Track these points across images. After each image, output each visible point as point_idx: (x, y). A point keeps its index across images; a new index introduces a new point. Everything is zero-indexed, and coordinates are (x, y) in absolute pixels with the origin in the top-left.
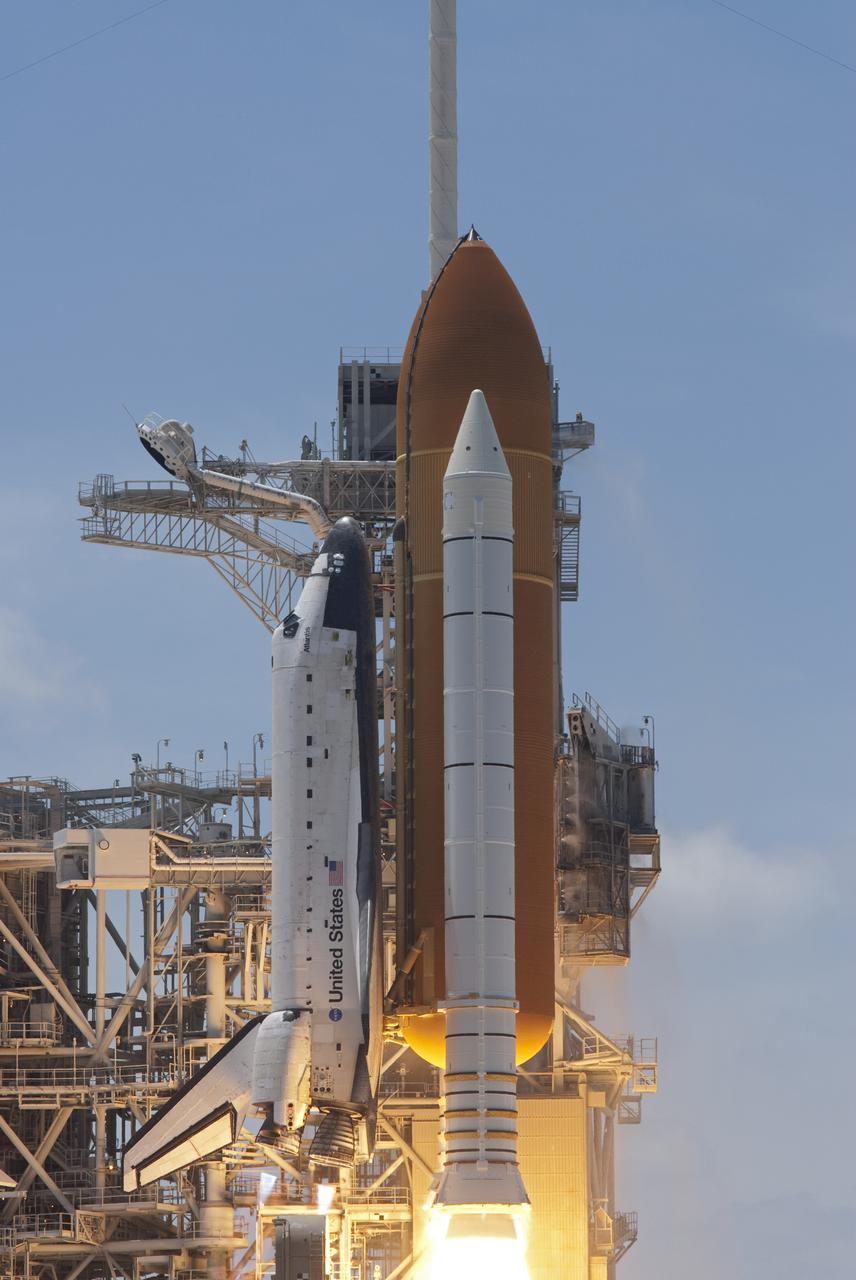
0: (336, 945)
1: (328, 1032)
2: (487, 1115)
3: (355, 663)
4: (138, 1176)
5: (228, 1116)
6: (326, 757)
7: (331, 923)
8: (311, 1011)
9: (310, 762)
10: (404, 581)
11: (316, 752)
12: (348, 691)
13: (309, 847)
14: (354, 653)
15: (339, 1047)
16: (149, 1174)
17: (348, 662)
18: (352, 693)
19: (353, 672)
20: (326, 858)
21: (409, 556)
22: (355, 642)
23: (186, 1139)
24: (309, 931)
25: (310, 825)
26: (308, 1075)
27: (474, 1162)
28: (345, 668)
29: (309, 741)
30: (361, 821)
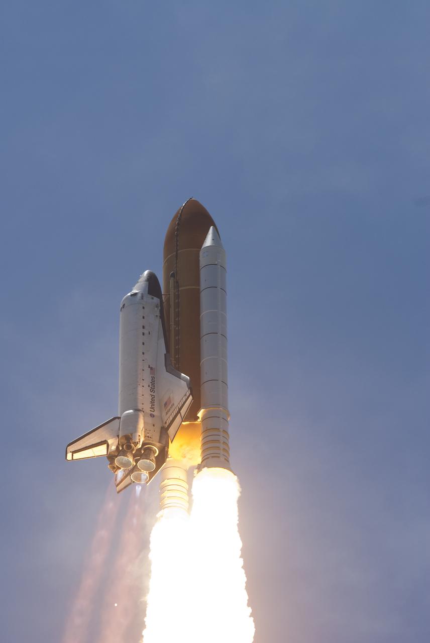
0: (152, 393)
1: (150, 420)
3: (160, 308)
4: (73, 455)
5: (106, 445)
6: (150, 334)
7: (150, 386)
8: (144, 412)
9: (143, 334)
10: (174, 290)
11: (146, 332)
12: (157, 316)
13: (143, 360)
15: (154, 425)
16: (77, 456)
17: (157, 307)
18: (159, 317)
19: (159, 310)
20: (149, 366)
21: (177, 282)
22: (159, 301)
23: (90, 448)
24: (143, 386)
25: (143, 353)
26: (144, 430)
28: (156, 309)
29: (144, 327)
30: (165, 353)
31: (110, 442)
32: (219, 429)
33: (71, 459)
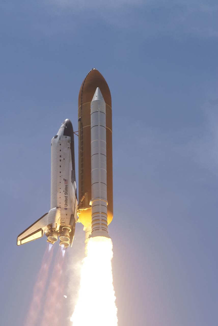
0: (66, 195)
1: (64, 212)
2: (102, 221)
3: (70, 142)
4: (21, 242)
5: (41, 231)
6: (64, 160)
7: (65, 191)
8: (61, 208)
9: (60, 160)
10: (81, 129)
11: (62, 159)
12: (69, 148)
13: (60, 176)
14: (70, 140)
15: (67, 215)
17: (69, 142)
18: (70, 148)
19: (70, 144)
20: (64, 179)
21: (82, 124)
23: (32, 235)
24: (60, 192)
25: (60, 172)
26: (60, 219)
27: (99, 229)
28: (68, 143)
29: (60, 156)
30: (72, 170)
31: (43, 229)
32: (99, 212)
33: (20, 244)
